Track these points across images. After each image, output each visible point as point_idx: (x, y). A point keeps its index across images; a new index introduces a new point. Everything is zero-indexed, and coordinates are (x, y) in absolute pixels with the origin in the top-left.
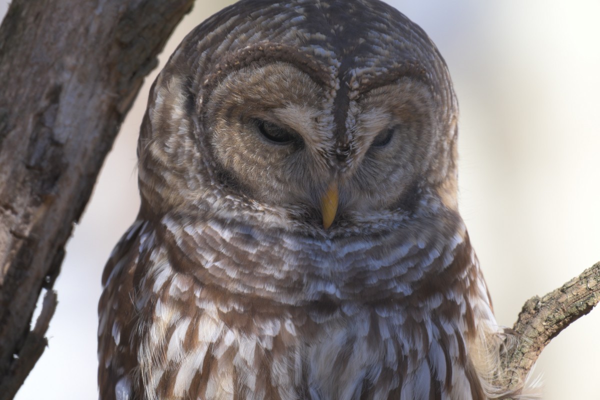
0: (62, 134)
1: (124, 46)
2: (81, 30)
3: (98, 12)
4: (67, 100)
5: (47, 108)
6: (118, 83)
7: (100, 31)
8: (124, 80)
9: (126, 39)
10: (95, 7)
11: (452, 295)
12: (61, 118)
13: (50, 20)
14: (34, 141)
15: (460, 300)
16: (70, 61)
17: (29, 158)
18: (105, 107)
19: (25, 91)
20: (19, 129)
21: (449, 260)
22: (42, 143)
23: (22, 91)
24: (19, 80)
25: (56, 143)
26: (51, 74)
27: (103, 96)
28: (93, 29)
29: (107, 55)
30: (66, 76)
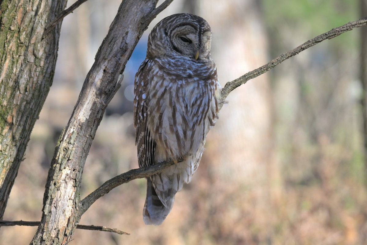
0: (127, 42)
1: (142, 24)
2: (133, 20)
3: (137, 16)
4: (129, 34)
5: (125, 36)
6: (140, 32)
7: (137, 20)
8: (141, 31)
9: (143, 23)
10: (137, 15)
11: (213, 80)
12: (128, 38)
13: (126, 17)
14: (122, 43)
15: (214, 82)
16: (130, 26)
17: (121, 46)
18: (136, 37)
19: (121, 32)
20: (119, 40)
21: (213, 73)
22: (124, 43)
23: (120, 32)
24: (119, 30)
25: (126, 44)
26: (126, 29)
27: (136, 34)
28: (136, 20)
29: (138, 26)
30: (129, 29)
